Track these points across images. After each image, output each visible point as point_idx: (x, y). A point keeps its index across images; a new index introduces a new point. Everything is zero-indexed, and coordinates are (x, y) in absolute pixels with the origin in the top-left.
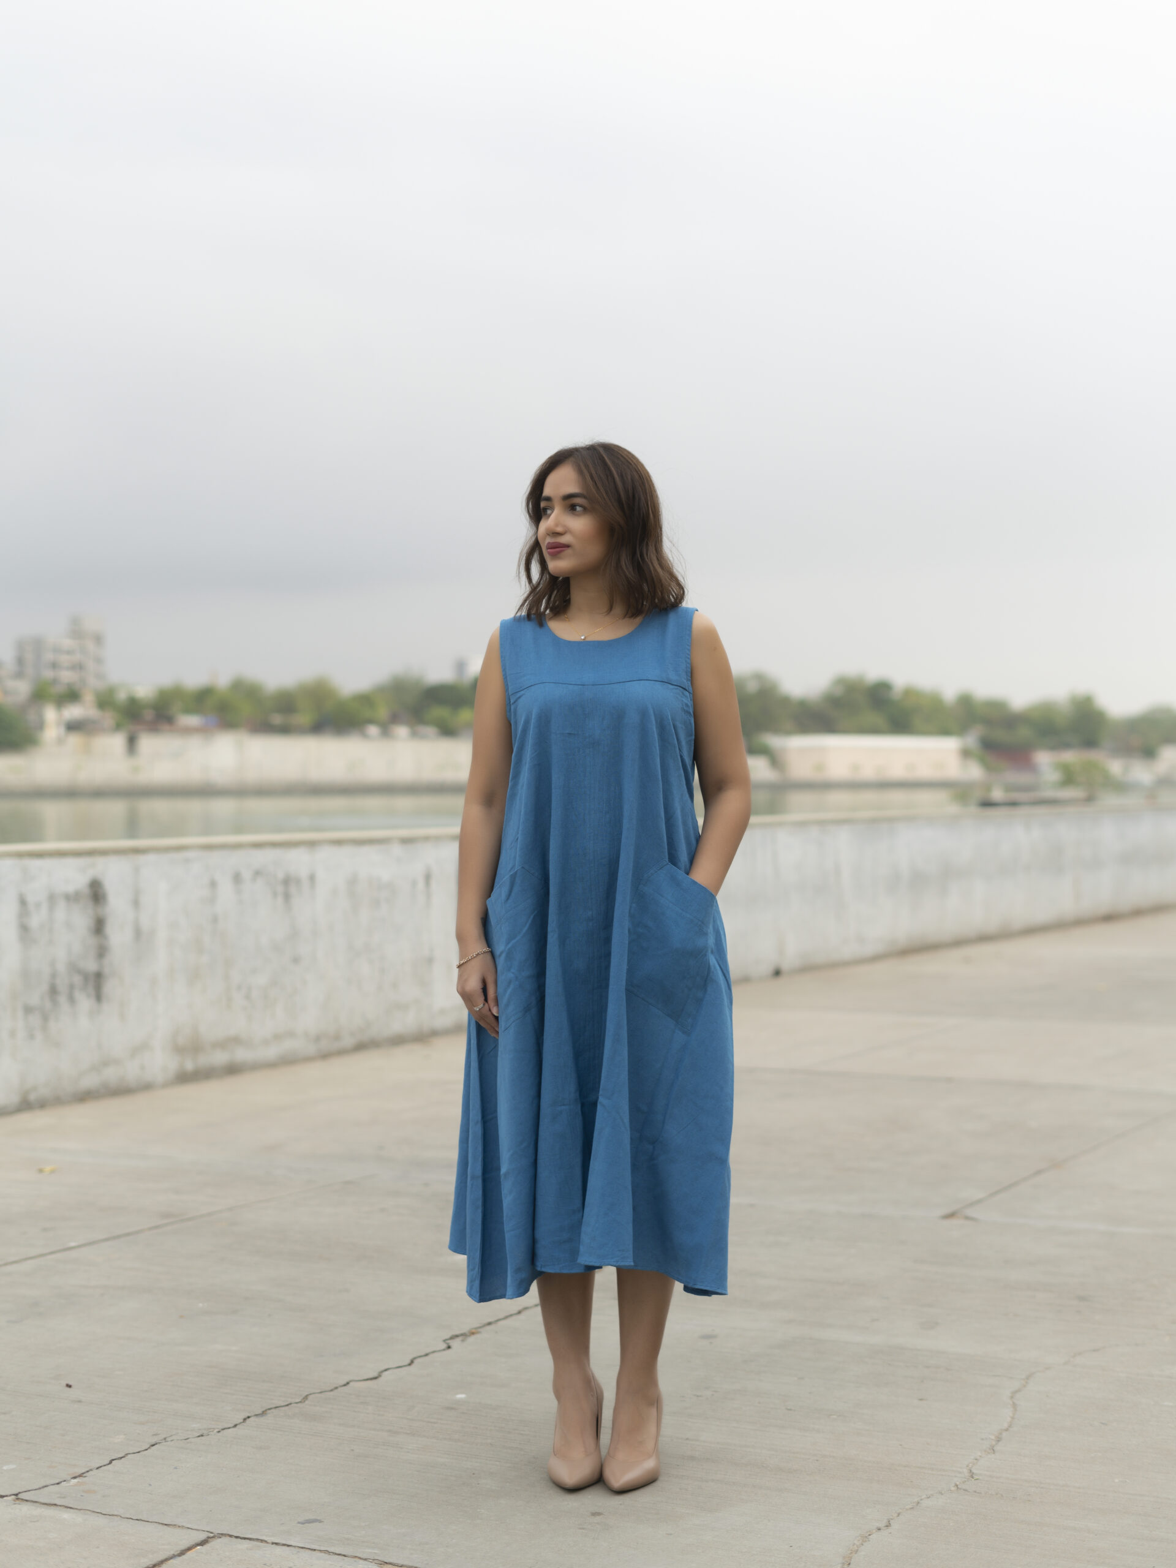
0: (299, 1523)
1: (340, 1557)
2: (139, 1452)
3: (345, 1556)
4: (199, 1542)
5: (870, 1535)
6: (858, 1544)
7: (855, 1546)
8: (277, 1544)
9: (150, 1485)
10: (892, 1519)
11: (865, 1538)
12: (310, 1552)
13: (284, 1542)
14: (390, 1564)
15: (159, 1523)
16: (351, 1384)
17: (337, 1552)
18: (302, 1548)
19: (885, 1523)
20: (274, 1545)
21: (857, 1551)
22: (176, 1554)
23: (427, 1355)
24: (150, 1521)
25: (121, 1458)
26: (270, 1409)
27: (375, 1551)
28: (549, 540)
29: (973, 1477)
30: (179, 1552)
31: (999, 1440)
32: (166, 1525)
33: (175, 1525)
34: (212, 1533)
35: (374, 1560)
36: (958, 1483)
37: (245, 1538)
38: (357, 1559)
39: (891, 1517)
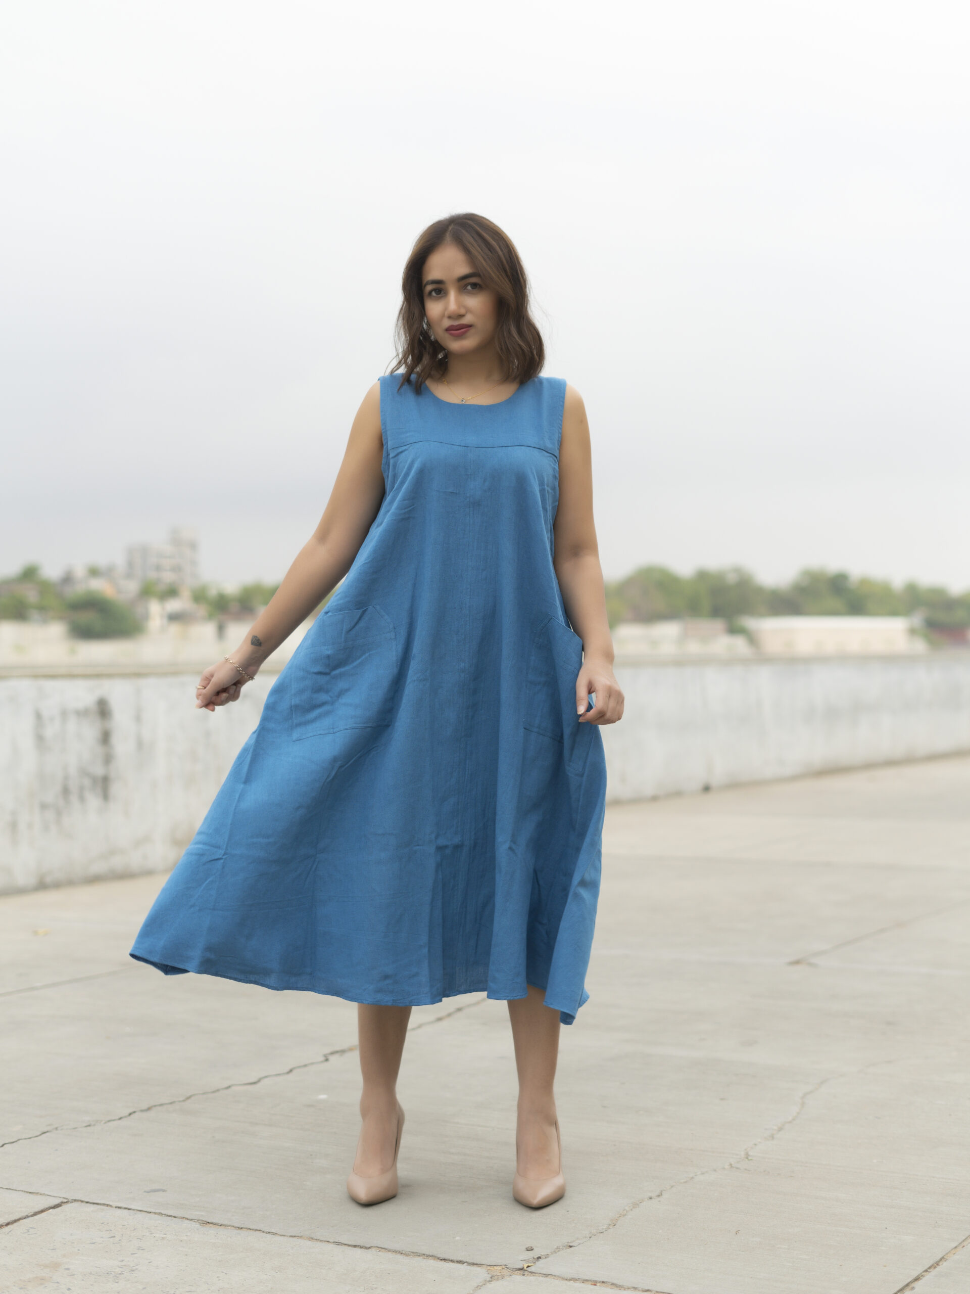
0: (145, 1192)
1: (170, 1218)
2: (30, 1138)
3: (175, 1217)
4: (53, 1206)
5: (641, 1203)
6: (628, 1209)
7: (625, 1212)
8: (119, 1208)
9: (29, 1163)
10: (664, 1190)
11: (635, 1205)
12: (146, 1213)
13: (126, 1207)
14: (212, 1223)
15: (25, 1191)
16: (233, 1088)
17: (169, 1214)
18: (140, 1211)
19: (657, 1193)
20: (117, 1208)
21: (624, 1215)
22: (29, 1215)
23: (305, 1066)
24: (18, 1189)
25: (14, 1142)
26: (155, 1106)
27: (202, 1214)
28: (447, 323)
29: (747, 1158)
30: (32, 1214)
31: (780, 1129)
32: (30, 1193)
33: (38, 1193)
34: (67, 1199)
35: (198, 1220)
36: (732, 1163)
37: (94, 1203)
38: (184, 1220)
39: (665, 1189)
